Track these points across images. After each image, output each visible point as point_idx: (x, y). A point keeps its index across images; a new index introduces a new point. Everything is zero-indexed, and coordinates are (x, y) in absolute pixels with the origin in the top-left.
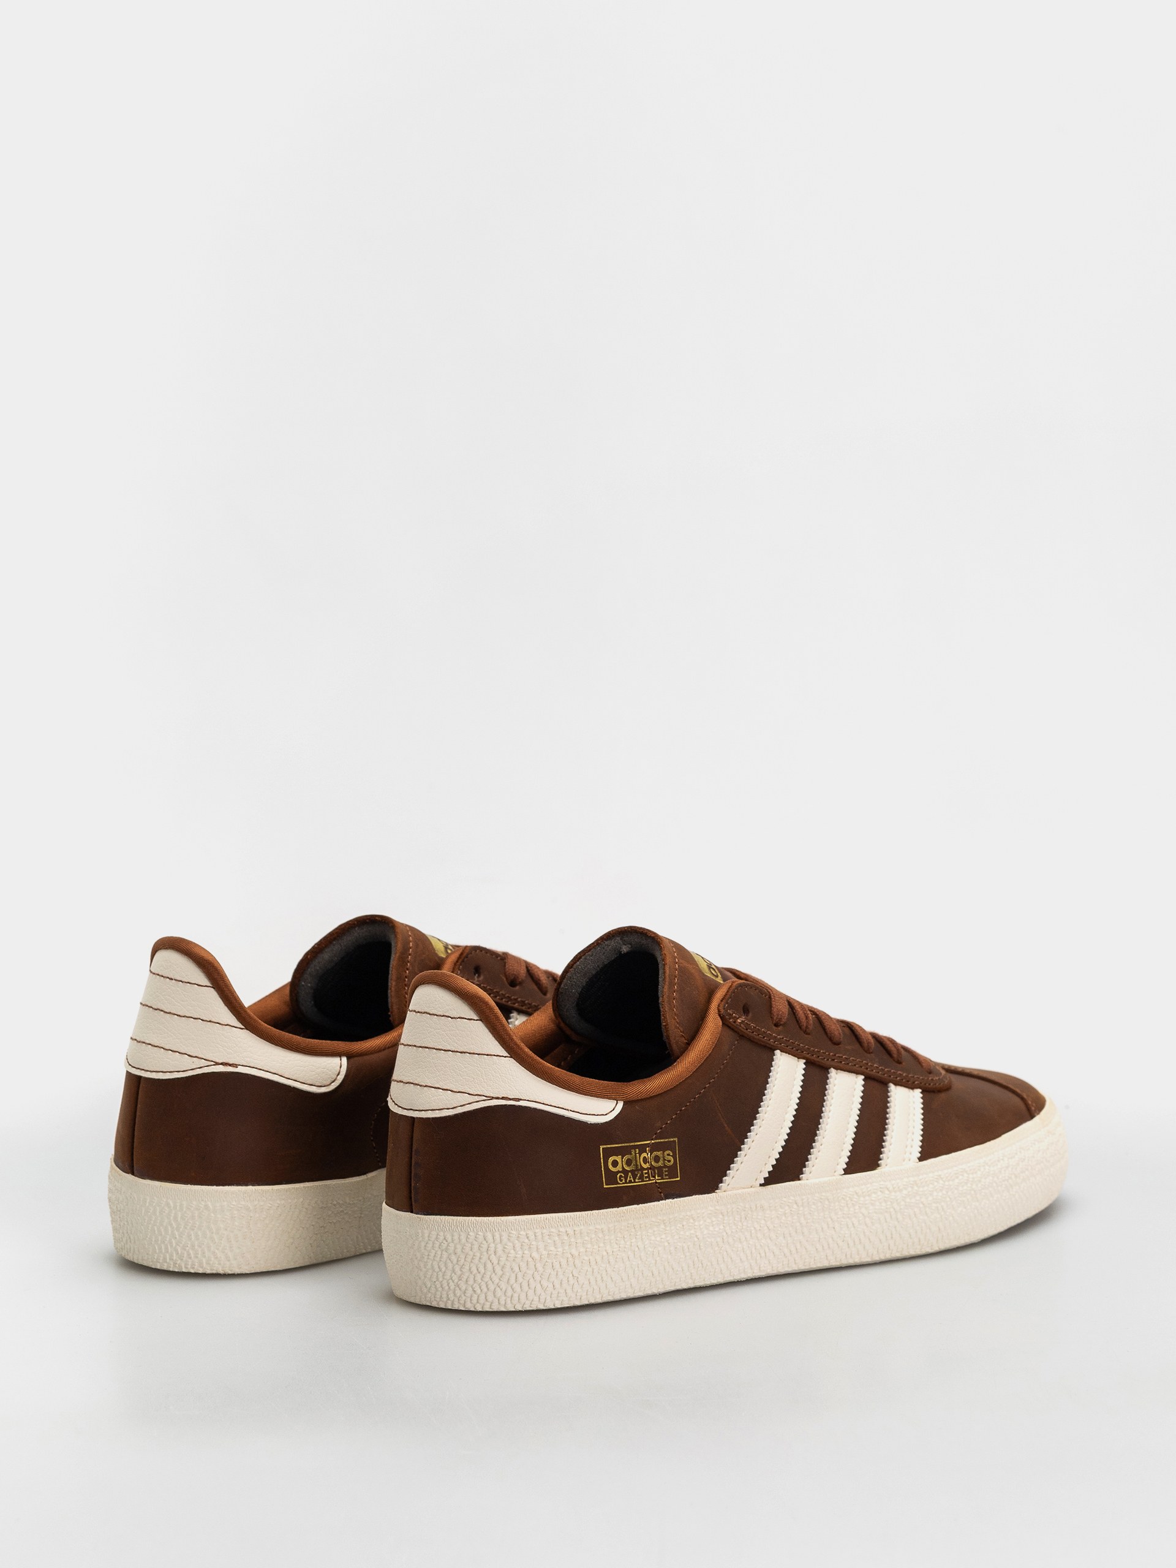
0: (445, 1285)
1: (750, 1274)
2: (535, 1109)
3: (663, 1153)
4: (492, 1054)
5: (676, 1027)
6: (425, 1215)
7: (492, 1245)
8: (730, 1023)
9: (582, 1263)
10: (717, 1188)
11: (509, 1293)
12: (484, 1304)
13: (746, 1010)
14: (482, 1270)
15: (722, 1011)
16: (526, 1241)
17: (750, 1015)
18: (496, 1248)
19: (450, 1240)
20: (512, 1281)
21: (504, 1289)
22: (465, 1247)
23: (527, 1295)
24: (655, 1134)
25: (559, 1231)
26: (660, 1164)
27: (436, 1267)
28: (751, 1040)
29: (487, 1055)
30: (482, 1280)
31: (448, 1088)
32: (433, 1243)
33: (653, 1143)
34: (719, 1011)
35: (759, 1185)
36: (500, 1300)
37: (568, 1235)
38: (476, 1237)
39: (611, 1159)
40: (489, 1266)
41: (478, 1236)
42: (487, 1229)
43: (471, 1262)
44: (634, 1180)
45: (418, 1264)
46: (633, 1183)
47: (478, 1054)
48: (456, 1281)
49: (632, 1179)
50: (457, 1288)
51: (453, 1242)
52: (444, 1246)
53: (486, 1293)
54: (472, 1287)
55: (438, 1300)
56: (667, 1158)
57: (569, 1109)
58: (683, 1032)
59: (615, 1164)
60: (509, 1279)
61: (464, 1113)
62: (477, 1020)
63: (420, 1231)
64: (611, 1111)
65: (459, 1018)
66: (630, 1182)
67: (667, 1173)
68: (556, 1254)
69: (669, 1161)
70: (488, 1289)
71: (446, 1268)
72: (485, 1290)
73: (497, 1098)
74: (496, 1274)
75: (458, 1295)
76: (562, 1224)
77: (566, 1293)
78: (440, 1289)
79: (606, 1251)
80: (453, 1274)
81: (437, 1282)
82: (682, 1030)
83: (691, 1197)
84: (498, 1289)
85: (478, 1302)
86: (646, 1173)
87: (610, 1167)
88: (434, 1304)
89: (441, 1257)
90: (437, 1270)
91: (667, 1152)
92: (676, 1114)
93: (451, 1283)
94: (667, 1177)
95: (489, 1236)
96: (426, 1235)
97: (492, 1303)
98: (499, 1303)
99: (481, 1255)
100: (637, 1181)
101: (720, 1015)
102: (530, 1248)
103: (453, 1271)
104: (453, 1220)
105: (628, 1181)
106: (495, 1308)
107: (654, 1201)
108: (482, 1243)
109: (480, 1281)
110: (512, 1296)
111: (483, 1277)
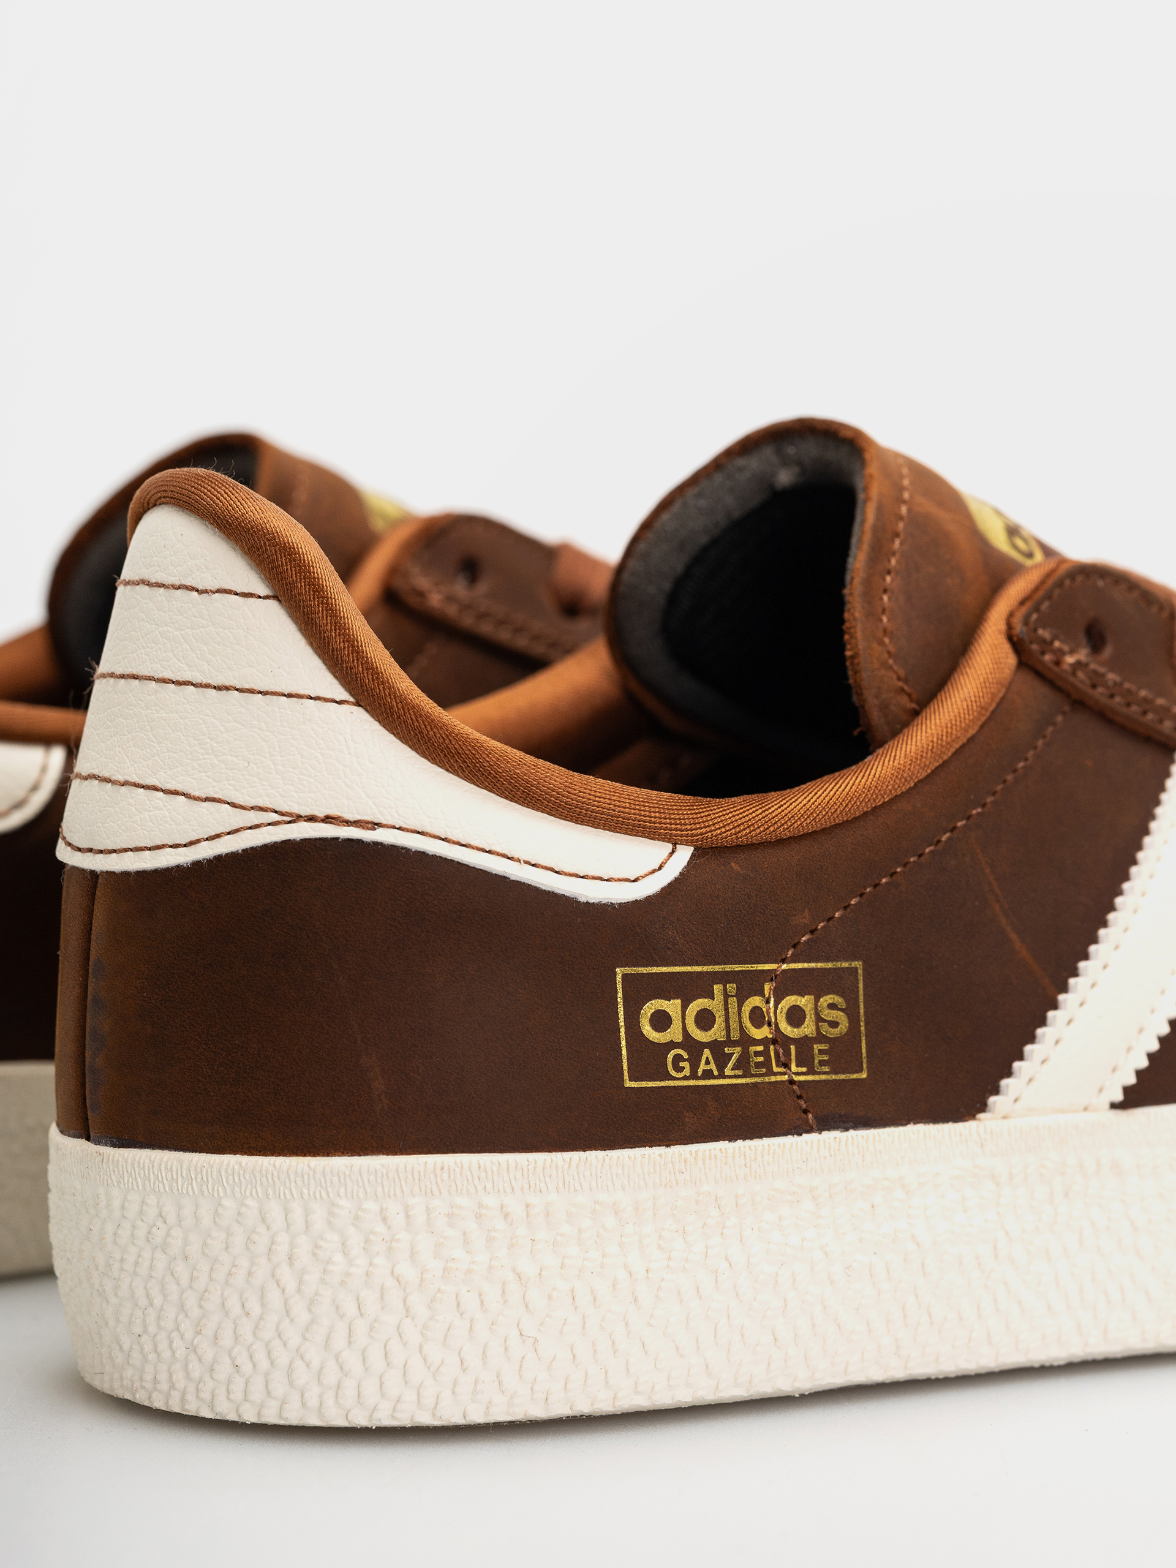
0: (163, 1346)
1: (1077, 1350)
2: (422, 855)
3: (817, 1000)
4: (301, 692)
5: (885, 665)
6: (114, 1146)
7: (283, 1238)
8: (1042, 663)
9: (550, 1298)
10: (983, 1107)
11: (332, 1376)
12: (262, 1406)
13: (1095, 638)
14: (256, 1309)
15: (1019, 628)
16: (381, 1228)
17: (1108, 652)
18: (292, 1246)
19: (171, 1219)
20: (339, 1342)
21: (316, 1364)
22: (209, 1241)
23: (382, 1384)
24: (794, 946)
25: (480, 1205)
26: (808, 1028)
27: (140, 1292)
28: (1104, 717)
29: (290, 696)
30: (254, 1334)
31: (180, 788)
32: (134, 1227)
33: (784, 971)
34: (1010, 626)
35: (1107, 1106)
36: (306, 1395)
37: (506, 1216)
38: (239, 1214)
39: (650, 1008)
40: (274, 1297)
41: (243, 1210)
42: (270, 1191)
43: (227, 1283)
44: (721, 1067)
45: (101, 1284)
46: (715, 1078)
47: (265, 693)
48: (189, 1335)
49: (713, 1066)
50: (192, 1357)
51: (179, 1224)
52: (159, 1235)
53: (267, 1375)
54: (230, 1353)
55: (149, 1386)
56: (828, 1014)
57: (523, 857)
58: (906, 681)
59: (661, 1021)
60: (328, 1337)
61: (218, 858)
62: (266, 597)
63: (101, 1191)
64: (654, 871)
65: (219, 591)
66: (708, 1074)
67: (826, 1058)
68: (469, 1271)
69: (834, 1024)
70: (272, 1363)
71: (165, 1296)
72: (264, 1364)
73: (311, 819)
74: (292, 1321)
75: (196, 1375)
76: (489, 1186)
77: (500, 1383)
78: (152, 1357)
79: (626, 1267)
80: (181, 1317)
81: (144, 1338)
82: (902, 673)
83: (901, 1129)
84: (298, 1363)
85: (246, 1399)
86: (757, 1054)
87: (647, 1030)
88: (141, 1398)
89: (151, 1268)
90: (143, 1302)
91: (826, 1000)
92: (861, 895)
93: (177, 1343)
94: (826, 1069)
95: (275, 1212)
96: (116, 1203)
97: (284, 1402)
98: (303, 1404)
99: (252, 1264)
100: (728, 1072)
101: (1010, 638)
102: (390, 1249)
103: (182, 1308)
104: (181, 1163)
105: (700, 1074)
106: (293, 1418)
107: (785, 1134)
108: (254, 1231)
109: (250, 1338)
110: (338, 1386)
111: (256, 1327)
